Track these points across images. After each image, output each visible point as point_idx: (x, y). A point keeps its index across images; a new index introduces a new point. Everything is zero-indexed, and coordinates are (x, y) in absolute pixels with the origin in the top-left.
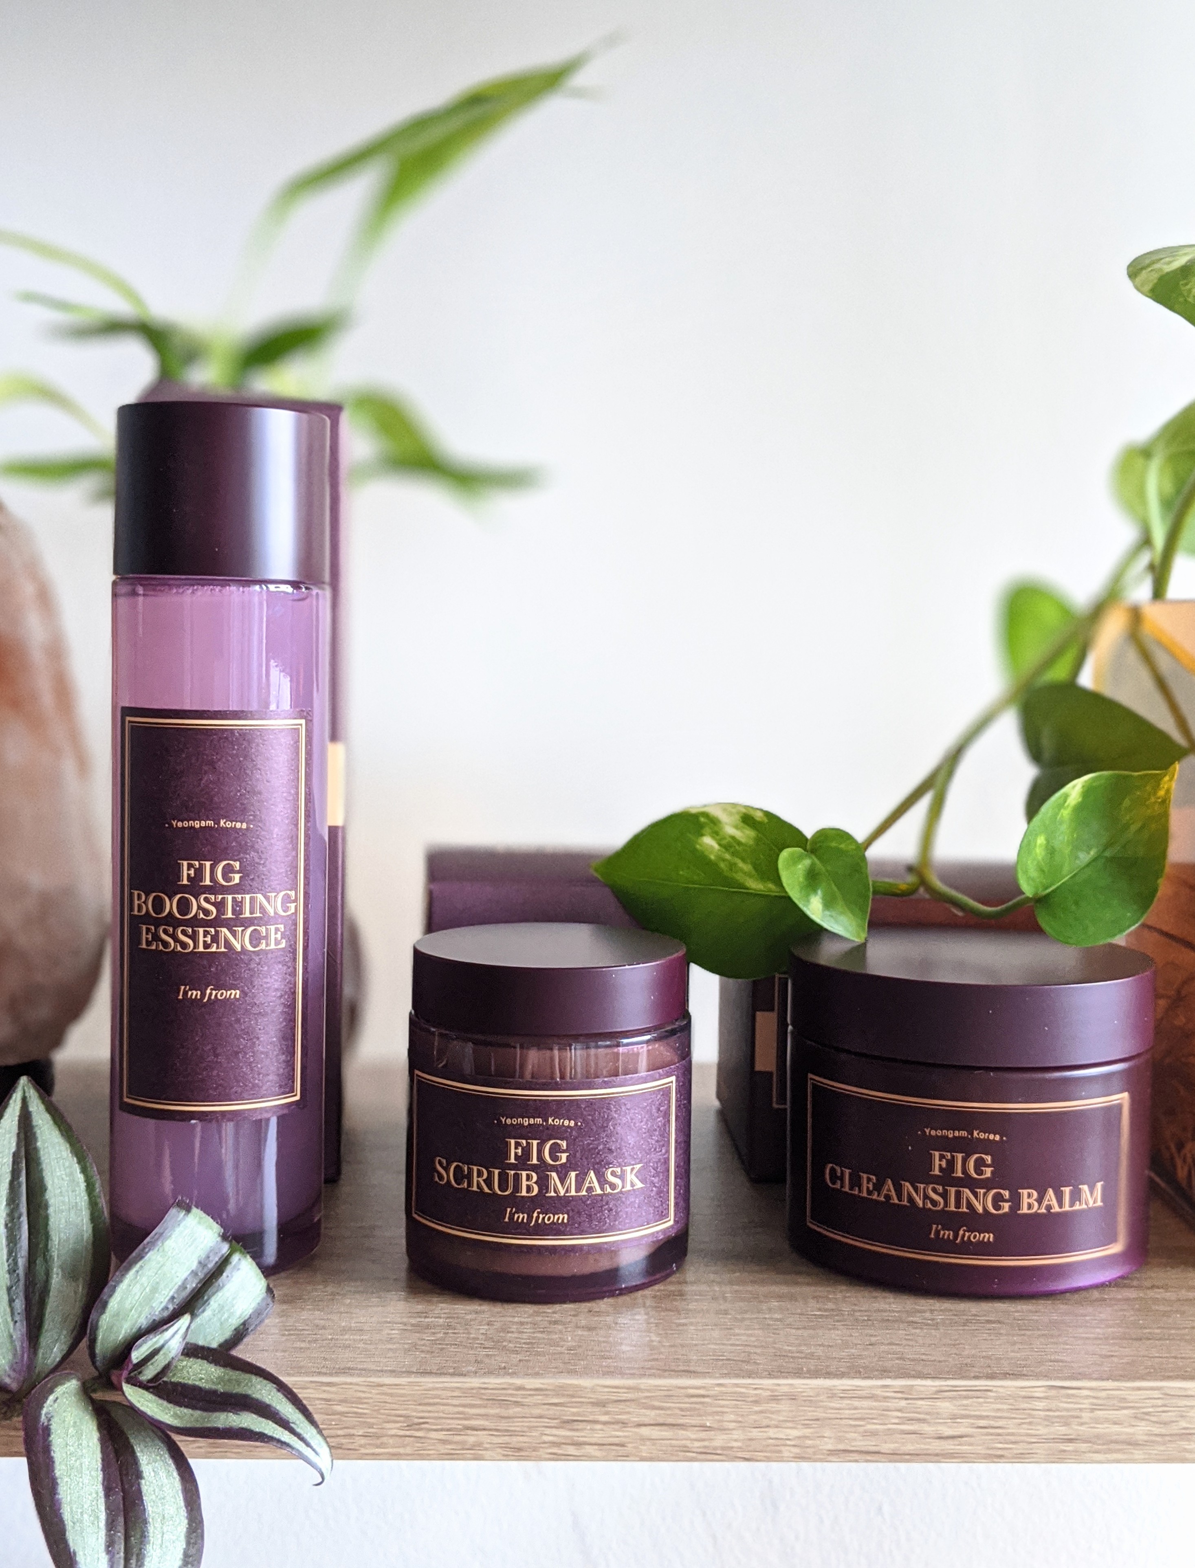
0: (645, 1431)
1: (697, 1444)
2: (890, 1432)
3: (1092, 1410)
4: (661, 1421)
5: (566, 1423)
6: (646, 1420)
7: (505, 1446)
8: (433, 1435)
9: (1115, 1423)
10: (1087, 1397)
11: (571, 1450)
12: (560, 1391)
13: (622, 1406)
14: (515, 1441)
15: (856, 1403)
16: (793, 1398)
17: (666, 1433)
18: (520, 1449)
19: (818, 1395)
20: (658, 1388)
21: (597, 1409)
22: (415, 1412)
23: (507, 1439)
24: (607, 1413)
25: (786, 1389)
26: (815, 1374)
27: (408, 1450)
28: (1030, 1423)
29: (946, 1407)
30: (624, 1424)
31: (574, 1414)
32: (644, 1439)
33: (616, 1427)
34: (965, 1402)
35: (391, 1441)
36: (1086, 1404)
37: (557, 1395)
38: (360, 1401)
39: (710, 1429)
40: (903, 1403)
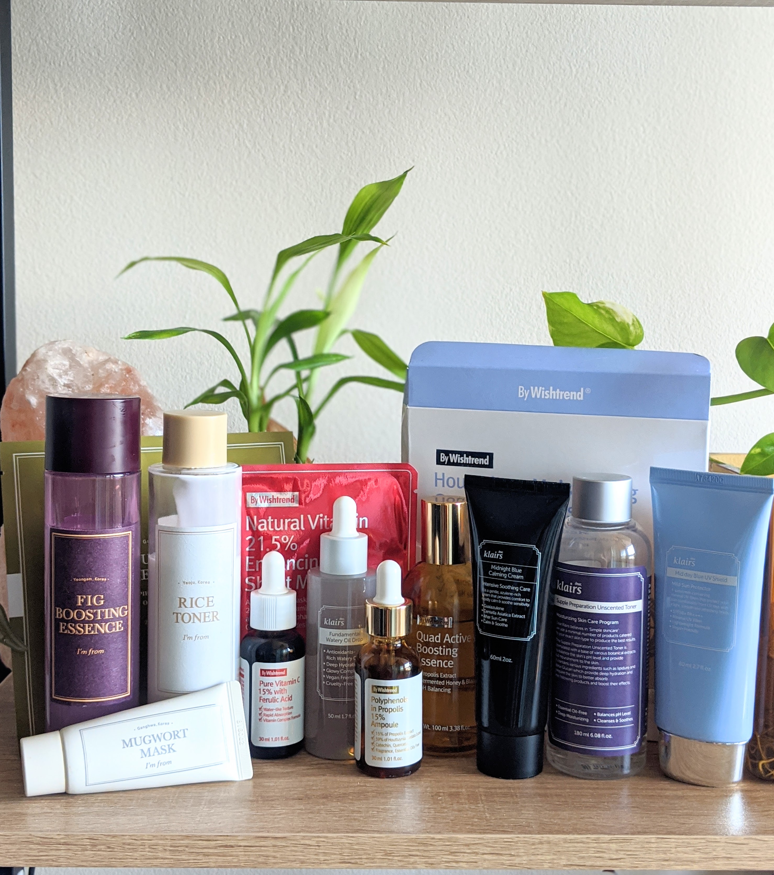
0: (486, 857)
1: (508, 862)
2: (590, 857)
3: (676, 848)
4: (492, 852)
5: (452, 853)
6: (486, 852)
7: (426, 863)
8: (396, 858)
9: (685, 853)
10: (674, 842)
11: (454, 864)
12: (449, 840)
13: (476, 846)
14: (430, 861)
15: (576, 845)
16: (549, 842)
17: (495, 857)
18: (432, 864)
19: (559, 841)
20: (491, 839)
21: (466, 847)
22: (388, 848)
23: (427, 860)
24: (469, 849)
25: (545, 839)
26: (558, 832)
27: (385, 864)
28: (649, 853)
29: (613, 846)
30: (477, 853)
31: (456, 849)
32: (485, 860)
33: (474, 855)
34: (621, 844)
35: (378, 861)
36: (673, 845)
37: (449, 841)
38: (365, 844)
39: (514, 856)
40: (595, 845)
